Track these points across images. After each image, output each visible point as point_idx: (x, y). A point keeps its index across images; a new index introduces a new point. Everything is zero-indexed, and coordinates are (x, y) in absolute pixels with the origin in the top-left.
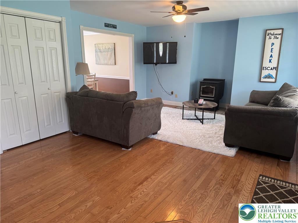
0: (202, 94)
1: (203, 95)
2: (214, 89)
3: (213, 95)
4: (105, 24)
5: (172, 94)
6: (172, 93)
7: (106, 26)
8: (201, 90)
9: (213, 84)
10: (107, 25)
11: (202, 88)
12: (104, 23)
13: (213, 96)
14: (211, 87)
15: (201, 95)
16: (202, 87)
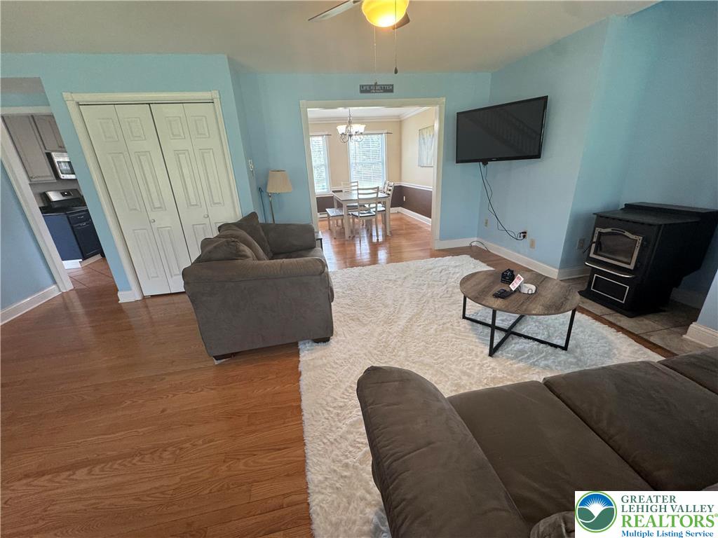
0: (595, 253)
1: (595, 256)
2: (638, 245)
3: (629, 264)
4: (362, 86)
5: (524, 237)
6: (524, 234)
7: (362, 92)
8: (595, 240)
9: (635, 227)
10: (365, 90)
11: (596, 235)
12: (359, 87)
13: (631, 267)
14: (627, 234)
15: (592, 255)
16: (598, 230)
